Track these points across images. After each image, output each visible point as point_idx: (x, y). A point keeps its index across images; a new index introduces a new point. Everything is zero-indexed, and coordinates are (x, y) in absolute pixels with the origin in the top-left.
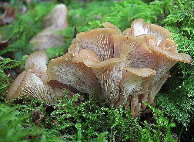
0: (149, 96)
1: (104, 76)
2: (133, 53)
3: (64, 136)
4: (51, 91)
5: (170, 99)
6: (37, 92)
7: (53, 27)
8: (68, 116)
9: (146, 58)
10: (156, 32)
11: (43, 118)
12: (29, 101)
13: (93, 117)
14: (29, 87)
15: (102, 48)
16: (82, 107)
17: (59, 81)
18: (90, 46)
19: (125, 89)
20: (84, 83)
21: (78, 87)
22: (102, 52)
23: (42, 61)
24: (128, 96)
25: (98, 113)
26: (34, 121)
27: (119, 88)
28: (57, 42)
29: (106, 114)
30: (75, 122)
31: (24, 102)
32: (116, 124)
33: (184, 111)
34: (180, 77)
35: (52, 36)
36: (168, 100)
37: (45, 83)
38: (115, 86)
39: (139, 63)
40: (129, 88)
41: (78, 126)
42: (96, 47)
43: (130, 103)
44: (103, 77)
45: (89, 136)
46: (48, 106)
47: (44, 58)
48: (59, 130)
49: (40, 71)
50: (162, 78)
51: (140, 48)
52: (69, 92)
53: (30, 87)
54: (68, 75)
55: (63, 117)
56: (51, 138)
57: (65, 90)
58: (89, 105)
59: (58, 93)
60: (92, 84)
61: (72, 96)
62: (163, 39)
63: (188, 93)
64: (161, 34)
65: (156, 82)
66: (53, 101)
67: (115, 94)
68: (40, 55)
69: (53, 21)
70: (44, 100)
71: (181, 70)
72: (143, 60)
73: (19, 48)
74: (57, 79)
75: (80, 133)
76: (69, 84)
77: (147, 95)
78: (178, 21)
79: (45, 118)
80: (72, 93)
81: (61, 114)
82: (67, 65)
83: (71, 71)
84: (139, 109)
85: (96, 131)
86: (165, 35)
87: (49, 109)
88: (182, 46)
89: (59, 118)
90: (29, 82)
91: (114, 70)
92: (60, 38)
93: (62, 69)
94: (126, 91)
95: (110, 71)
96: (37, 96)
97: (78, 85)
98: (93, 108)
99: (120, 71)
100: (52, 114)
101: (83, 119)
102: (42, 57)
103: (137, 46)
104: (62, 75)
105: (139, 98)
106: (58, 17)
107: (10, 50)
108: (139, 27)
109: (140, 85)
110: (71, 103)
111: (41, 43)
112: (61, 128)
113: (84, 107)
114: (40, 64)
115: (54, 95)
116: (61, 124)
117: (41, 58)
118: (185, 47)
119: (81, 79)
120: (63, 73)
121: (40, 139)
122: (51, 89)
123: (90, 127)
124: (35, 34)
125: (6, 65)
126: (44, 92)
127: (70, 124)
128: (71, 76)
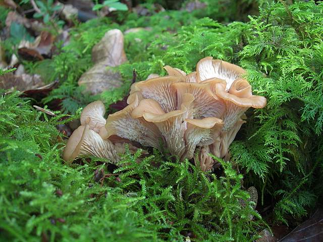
0: (221, 145)
1: (166, 128)
2: (197, 101)
3: (128, 194)
4: (112, 147)
5: (246, 148)
6: (97, 150)
7: (107, 62)
8: (132, 173)
9: (214, 104)
10: (227, 70)
11: (106, 176)
12: (89, 160)
13: (158, 172)
14: (88, 146)
15: (164, 97)
16: (146, 162)
17: (120, 135)
18: (151, 95)
19: (191, 141)
20: (147, 136)
21: (140, 140)
22: (165, 101)
23: (99, 112)
24: (194, 148)
25: (163, 168)
26: (97, 180)
27: (185, 139)
28: (114, 81)
29: (172, 168)
30: (139, 179)
31: (84, 161)
32: (181, 178)
33: (261, 160)
34: (257, 122)
35: (106, 74)
36: (243, 149)
37: (104, 139)
38: (180, 138)
39: (207, 110)
40: (195, 140)
41: (143, 182)
42: (157, 96)
43: (200, 156)
44: (166, 130)
45: (155, 192)
46: (109, 163)
47: (100, 108)
48: (123, 188)
49: (97, 126)
50: (236, 125)
51: (205, 95)
52: (131, 146)
53: (89, 144)
54: (129, 129)
55: (127, 174)
56: (116, 196)
57: (127, 145)
58: (154, 160)
59: (120, 149)
60: (156, 137)
61: (135, 151)
62: (237, 78)
63: (265, 141)
64: (234, 73)
65: (229, 130)
66: (115, 158)
67: (181, 147)
68: (95, 106)
69: (107, 54)
70: (105, 157)
71: (258, 114)
72: (211, 107)
73: (66, 94)
74: (117, 134)
75: (144, 189)
76: (131, 138)
77: (218, 145)
78: (255, 55)
79: (108, 177)
80: (135, 148)
81: (125, 172)
82: (127, 118)
83: (132, 125)
84: (211, 161)
85: (161, 186)
86: (238, 74)
87: (111, 167)
88: (259, 85)
89: (122, 176)
90: (87, 139)
91: (176, 122)
92: (116, 76)
93: (122, 123)
94: (192, 143)
95: (172, 123)
96: (97, 154)
97: (141, 138)
98: (158, 163)
99: (183, 122)
100: (114, 172)
101: (147, 175)
102: (99, 108)
103: (201, 92)
104: (122, 130)
105: (210, 149)
106: (113, 46)
107: (56, 97)
108: (207, 67)
109: (208, 135)
110: (133, 159)
111: (93, 83)
112: (125, 185)
113: (147, 162)
114: (96, 117)
115: (116, 151)
116: (124, 182)
117: (98, 110)
118: (261, 88)
119: (143, 133)
120: (123, 127)
121: (105, 197)
122: (112, 145)
123: (155, 183)
124: (84, 71)
125: (59, 121)
126: (104, 150)
127: (134, 181)
128: (133, 130)
